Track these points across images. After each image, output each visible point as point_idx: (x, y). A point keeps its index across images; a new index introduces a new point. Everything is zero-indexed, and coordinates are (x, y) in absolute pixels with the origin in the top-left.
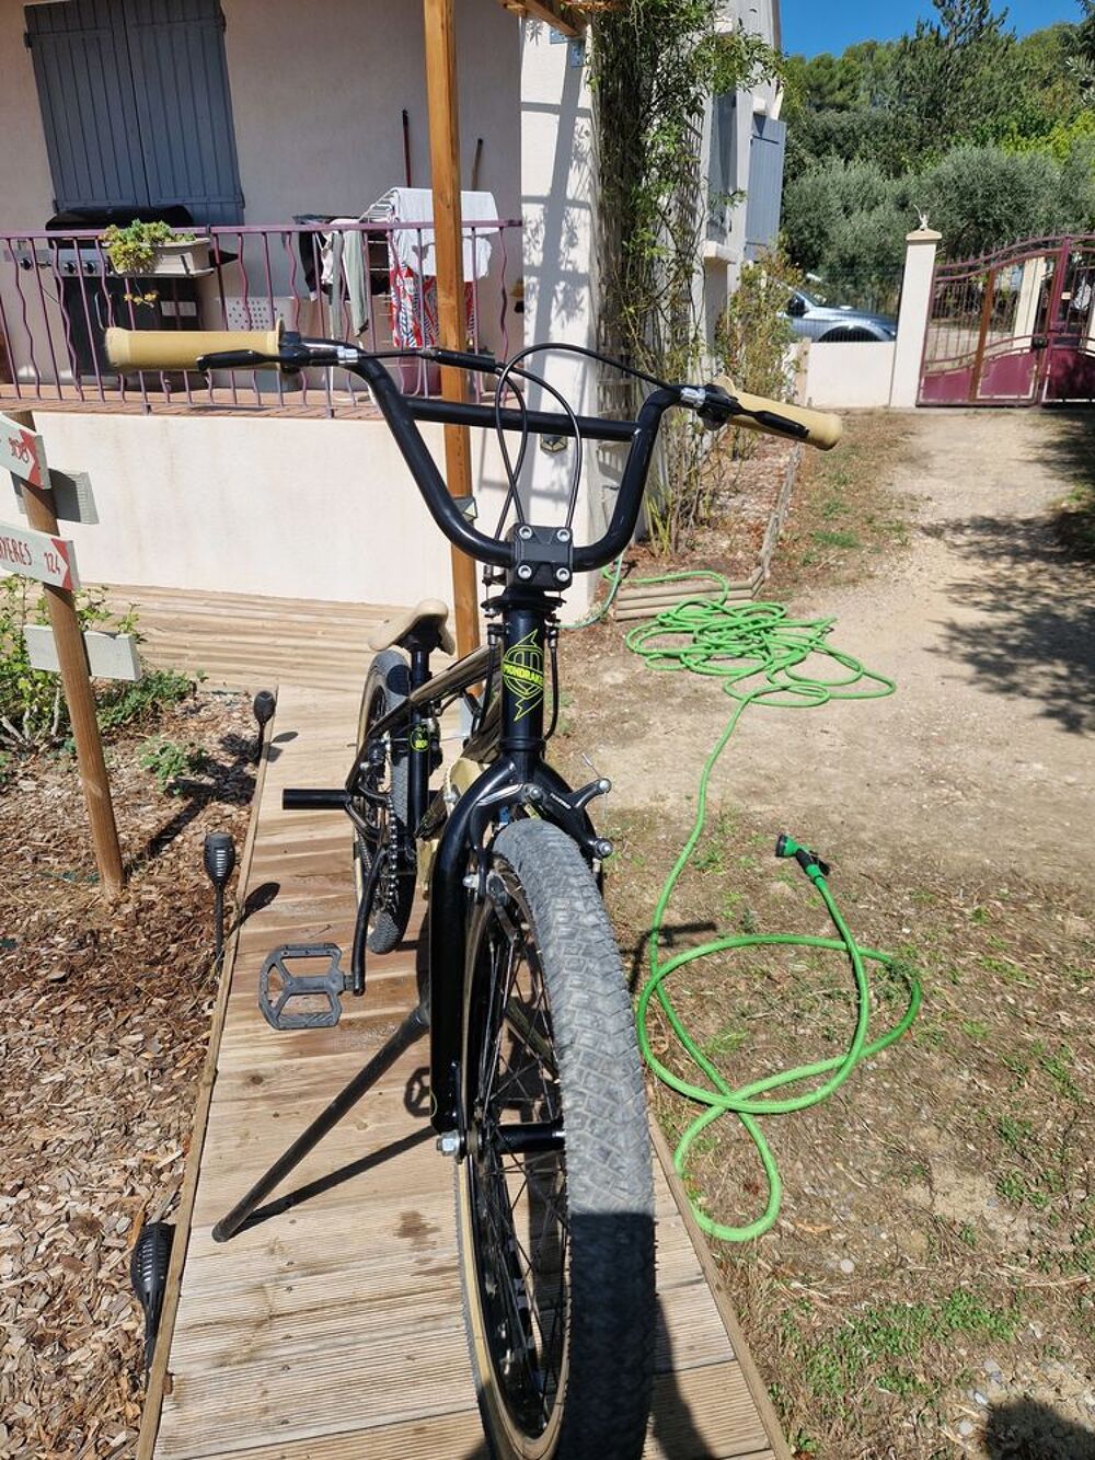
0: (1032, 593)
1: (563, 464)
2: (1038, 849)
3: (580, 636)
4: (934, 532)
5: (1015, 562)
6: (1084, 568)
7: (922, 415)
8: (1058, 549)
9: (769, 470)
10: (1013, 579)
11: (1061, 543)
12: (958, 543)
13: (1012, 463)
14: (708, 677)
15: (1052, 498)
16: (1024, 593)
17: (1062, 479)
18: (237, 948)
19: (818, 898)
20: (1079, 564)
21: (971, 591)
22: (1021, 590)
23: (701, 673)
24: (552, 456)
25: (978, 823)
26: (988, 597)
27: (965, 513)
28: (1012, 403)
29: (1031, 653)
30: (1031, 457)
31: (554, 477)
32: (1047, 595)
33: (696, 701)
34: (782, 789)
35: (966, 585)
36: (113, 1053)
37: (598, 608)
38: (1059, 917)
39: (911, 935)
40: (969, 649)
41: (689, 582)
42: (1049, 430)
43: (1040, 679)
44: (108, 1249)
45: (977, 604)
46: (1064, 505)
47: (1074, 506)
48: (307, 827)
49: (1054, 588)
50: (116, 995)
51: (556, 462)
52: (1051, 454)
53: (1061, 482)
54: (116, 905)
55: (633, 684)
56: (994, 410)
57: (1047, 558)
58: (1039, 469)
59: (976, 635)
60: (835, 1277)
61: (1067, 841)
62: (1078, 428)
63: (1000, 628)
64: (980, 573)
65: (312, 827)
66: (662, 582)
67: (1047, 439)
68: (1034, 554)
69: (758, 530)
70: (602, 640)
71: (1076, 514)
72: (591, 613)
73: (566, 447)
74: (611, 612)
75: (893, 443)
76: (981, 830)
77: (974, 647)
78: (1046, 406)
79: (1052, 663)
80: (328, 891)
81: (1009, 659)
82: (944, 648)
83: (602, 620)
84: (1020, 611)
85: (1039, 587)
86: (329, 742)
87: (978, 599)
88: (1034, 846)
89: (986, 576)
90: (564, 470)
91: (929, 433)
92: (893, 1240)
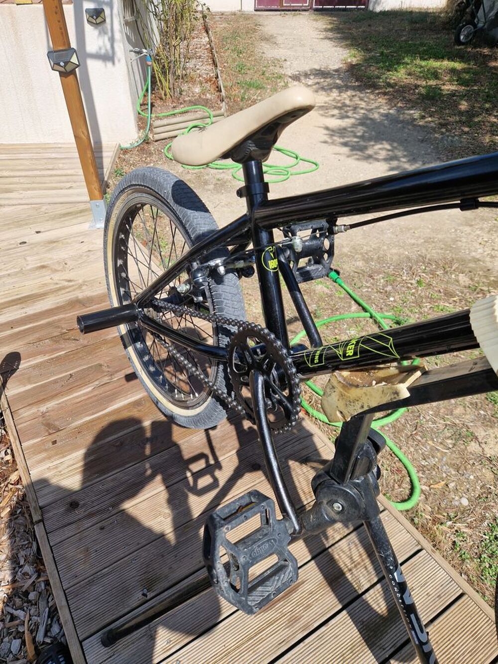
0: (355, 108)
1: (105, 33)
2: (425, 242)
3: (135, 152)
4: (296, 78)
5: (340, 92)
6: (372, 93)
7: (259, 15)
8: (357, 84)
9: (199, 46)
10: (343, 101)
11: (357, 80)
12: (309, 84)
13: (314, 40)
14: (221, 171)
15: (343, 58)
16: (351, 108)
17: (341, 47)
18: (9, 407)
19: (342, 290)
20: (369, 91)
21: (327, 109)
22: (349, 106)
23: (217, 169)
24: (96, 28)
25: (392, 233)
26: (336, 112)
27: (307, 68)
28: (299, 8)
29: (370, 139)
30: (322, 36)
31: (101, 43)
32: (362, 108)
35: (323, 106)
37: (142, 134)
38: (453, 276)
39: (395, 301)
40: (342, 140)
41: (189, 114)
42: (323, 23)
43: (381, 152)
45: (333, 116)
46: (349, 60)
47: (354, 61)
48: (18, 306)
49: (363, 104)
51: (100, 33)
52: (330, 34)
53: (341, 49)
56: (293, 12)
57: (354, 88)
58: (327, 42)
59: (342, 132)
60: (464, 511)
61: (435, 236)
62: (335, 21)
63: (350, 127)
64: (327, 99)
65: (23, 305)
66: (174, 114)
67: (324, 27)
68: (347, 88)
70: (150, 154)
71: (357, 65)
72: (139, 138)
73: (105, 20)
74: (150, 136)
75: (255, 31)
76: (395, 237)
77: (343, 138)
78: (316, 10)
79: (382, 144)
80: (57, 350)
81: (362, 143)
82: (329, 141)
83: (146, 141)
84: (353, 117)
85: (356, 104)
86: (5, 243)
87: (332, 113)
88: (423, 241)
89: (330, 100)
90: (106, 38)
91: (267, 25)
92: (477, 478)
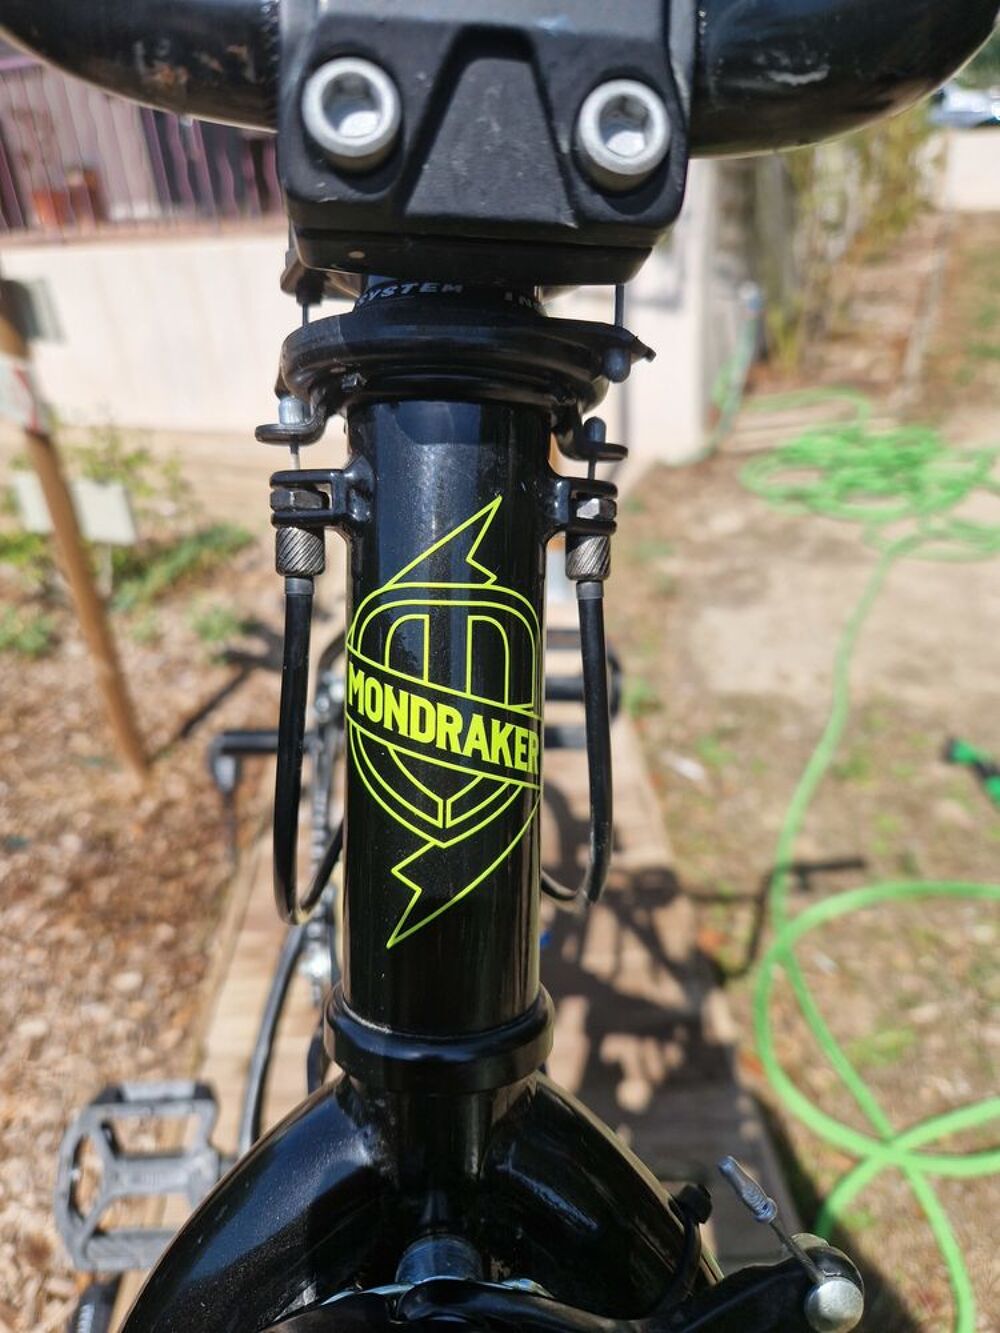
33: (831, 551)
34: (946, 669)
36: (101, 998)
44: (50, 1297)
50: (119, 920)
54: (136, 800)
55: (752, 530)
69: (900, 345)
